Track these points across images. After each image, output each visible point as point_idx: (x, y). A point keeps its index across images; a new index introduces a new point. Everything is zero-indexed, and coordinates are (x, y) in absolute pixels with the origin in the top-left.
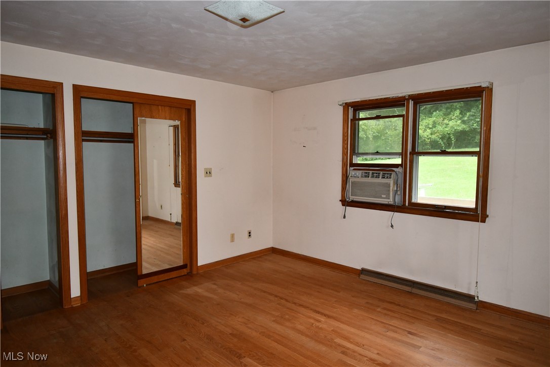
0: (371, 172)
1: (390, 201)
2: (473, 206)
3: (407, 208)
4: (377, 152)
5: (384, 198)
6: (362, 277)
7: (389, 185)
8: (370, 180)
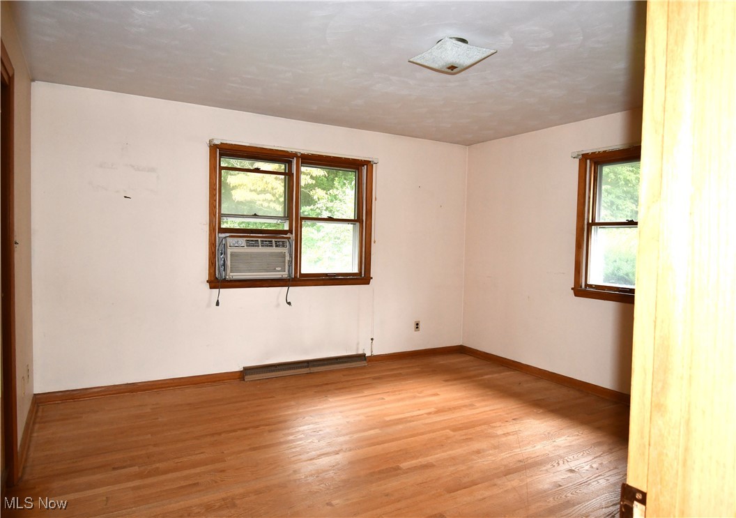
0: (259, 239)
1: (285, 275)
2: (356, 270)
3: (299, 280)
4: (255, 215)
5: (279, 271)
6: (248, 378)
7: (284, 256)
8: (261, 249)
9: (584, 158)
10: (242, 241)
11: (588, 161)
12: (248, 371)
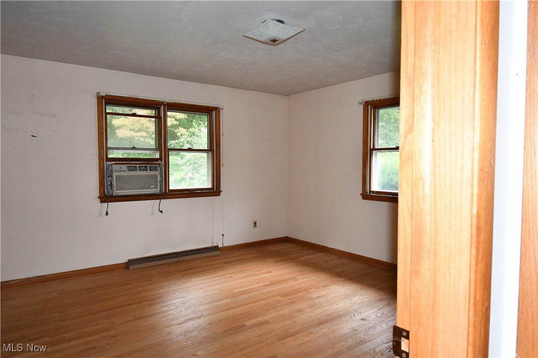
0: (137, 166)
1: (157, 191)
2: (210, 186)
3: (168, 195)
4: (134, 147)
5: (152, 188)
6: (132, 267)
7: (156, 177)
8: (138, 173)
9: (367, 104)
10: (124, 167)
11: (369, 106)
12: (131, 262)
